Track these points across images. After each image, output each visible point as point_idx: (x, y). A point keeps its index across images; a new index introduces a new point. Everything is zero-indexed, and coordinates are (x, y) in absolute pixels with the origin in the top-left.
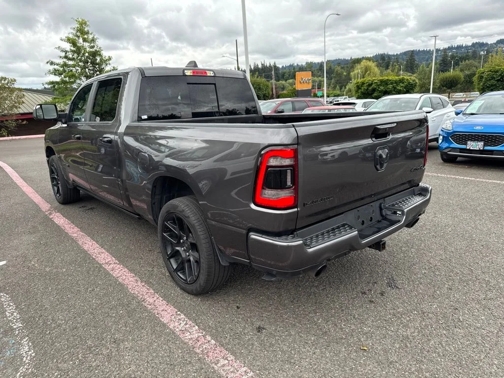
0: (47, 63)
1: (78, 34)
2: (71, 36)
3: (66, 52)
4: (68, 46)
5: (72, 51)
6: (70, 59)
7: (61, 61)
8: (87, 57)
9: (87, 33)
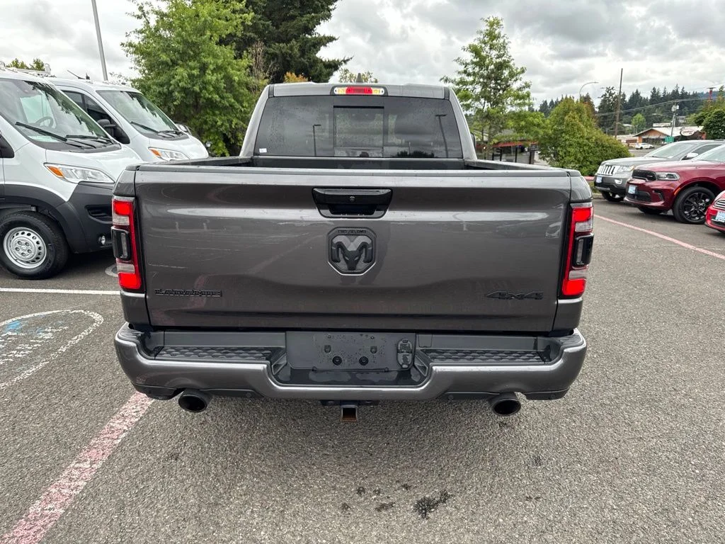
0: (441, 80)
1: (486, 39)
2: (476, 43)
3: (466, 65)
4: (469, 57)
5: (473, 63)
6: (469, 75)
7: (458, 78)
8: (492, 70)
9: (497, 37)
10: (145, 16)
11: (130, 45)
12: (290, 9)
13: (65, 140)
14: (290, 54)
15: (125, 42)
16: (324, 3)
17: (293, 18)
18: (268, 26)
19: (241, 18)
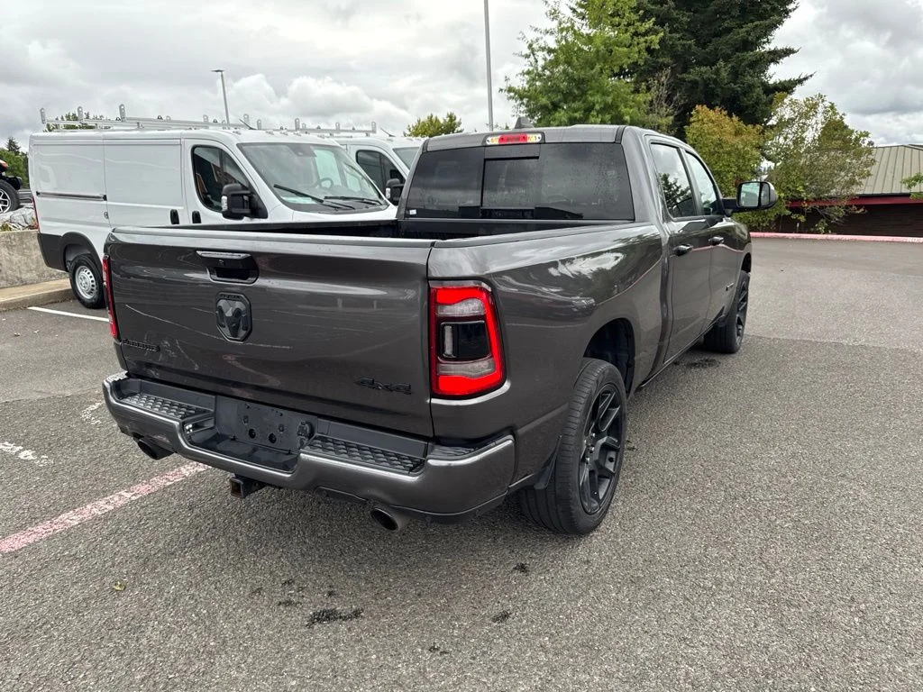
10: (534, 55)
11: (510, 90)
12: (726, 19)
13: (321, 201)
14: (715, 80)
15: (504, 88)
16: (776, 5)
17: (729, 30)
18: (690, 45)
19: (646, 42)
